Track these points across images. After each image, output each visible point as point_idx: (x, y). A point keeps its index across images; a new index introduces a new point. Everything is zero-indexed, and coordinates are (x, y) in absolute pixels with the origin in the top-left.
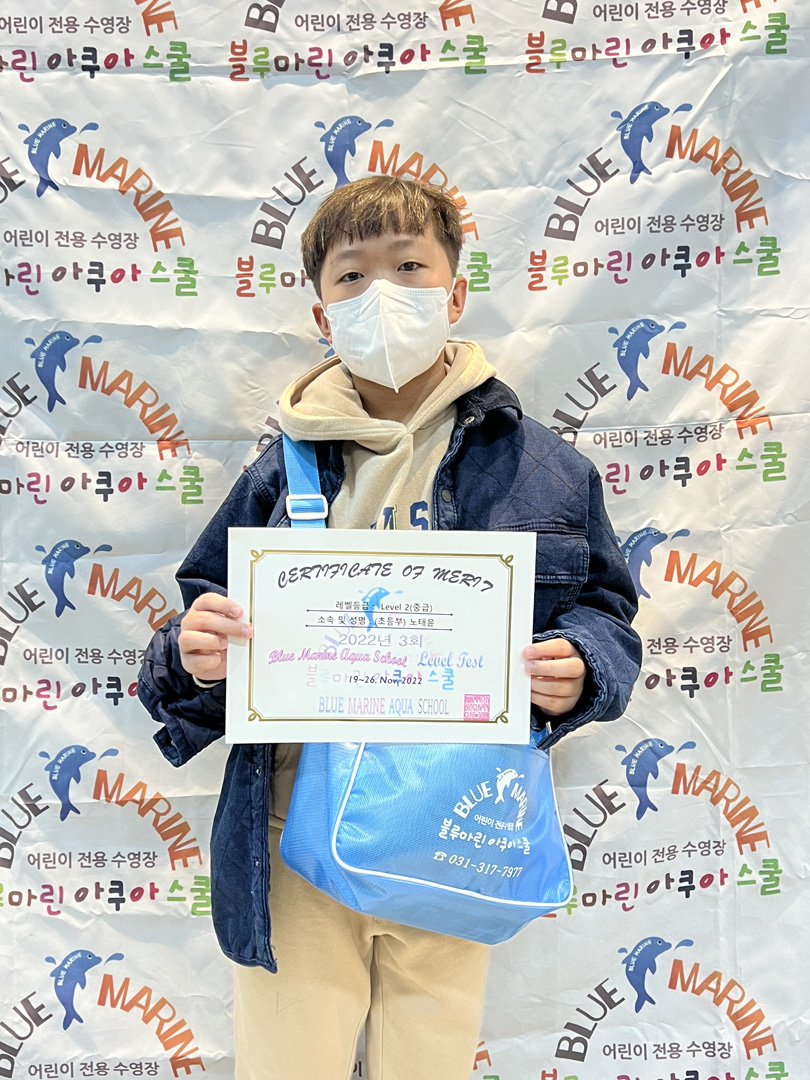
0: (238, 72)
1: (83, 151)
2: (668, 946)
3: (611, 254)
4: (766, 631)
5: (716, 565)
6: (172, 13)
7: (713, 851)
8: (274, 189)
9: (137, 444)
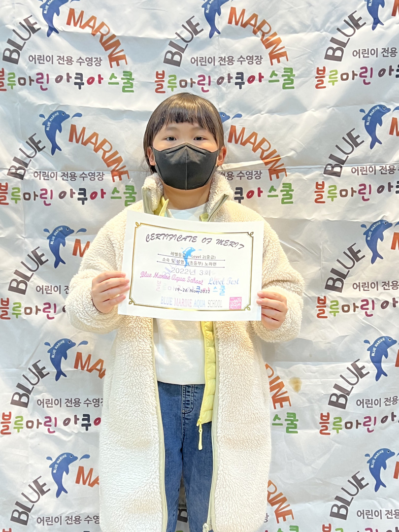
1: (72, 12)
3: (362, 68)
8: (176, 33)
9: (100, 173)
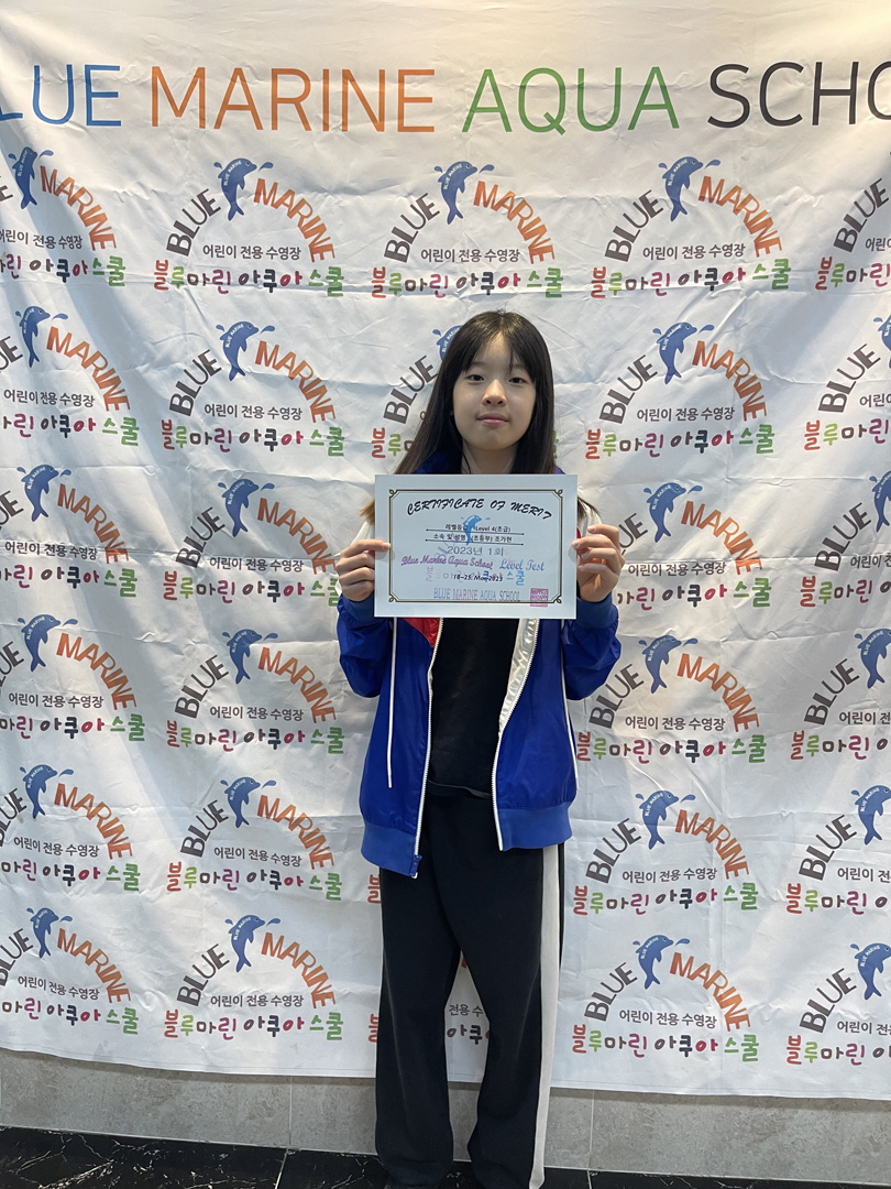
0: (377, 290)
1: (263, 346)
2: (671, 942)
6: (331, 245)
7: (707, 876)
9: (298, 562)
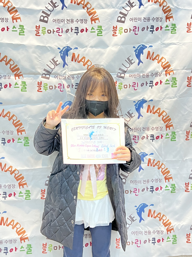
3: (134, 27)
4: (172, 126)
5: (159, 109)
7: (158, 181)
9: (9, 75)
